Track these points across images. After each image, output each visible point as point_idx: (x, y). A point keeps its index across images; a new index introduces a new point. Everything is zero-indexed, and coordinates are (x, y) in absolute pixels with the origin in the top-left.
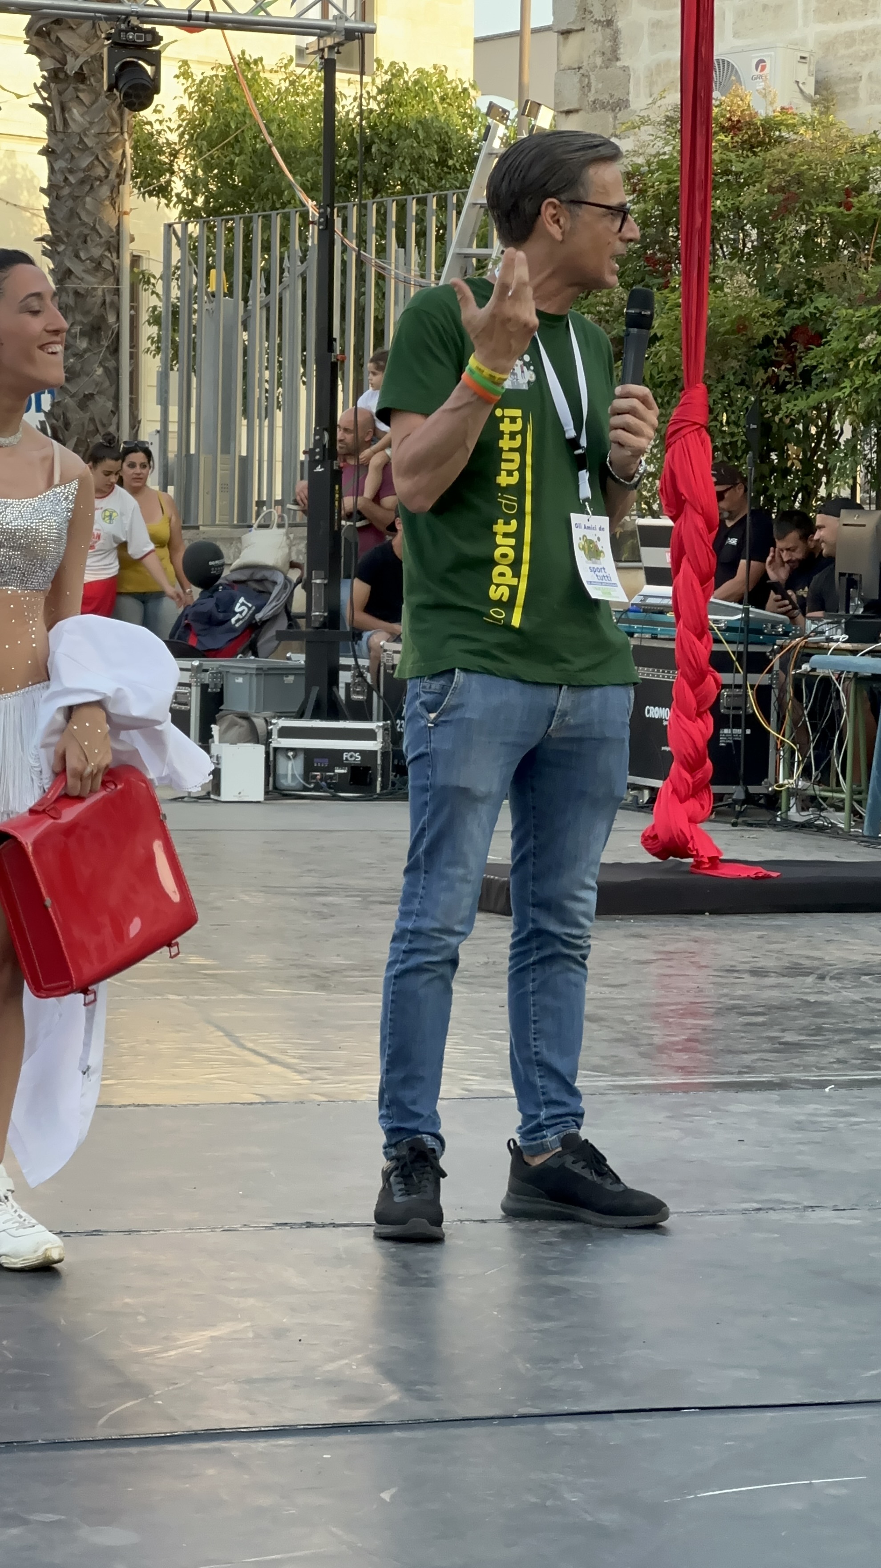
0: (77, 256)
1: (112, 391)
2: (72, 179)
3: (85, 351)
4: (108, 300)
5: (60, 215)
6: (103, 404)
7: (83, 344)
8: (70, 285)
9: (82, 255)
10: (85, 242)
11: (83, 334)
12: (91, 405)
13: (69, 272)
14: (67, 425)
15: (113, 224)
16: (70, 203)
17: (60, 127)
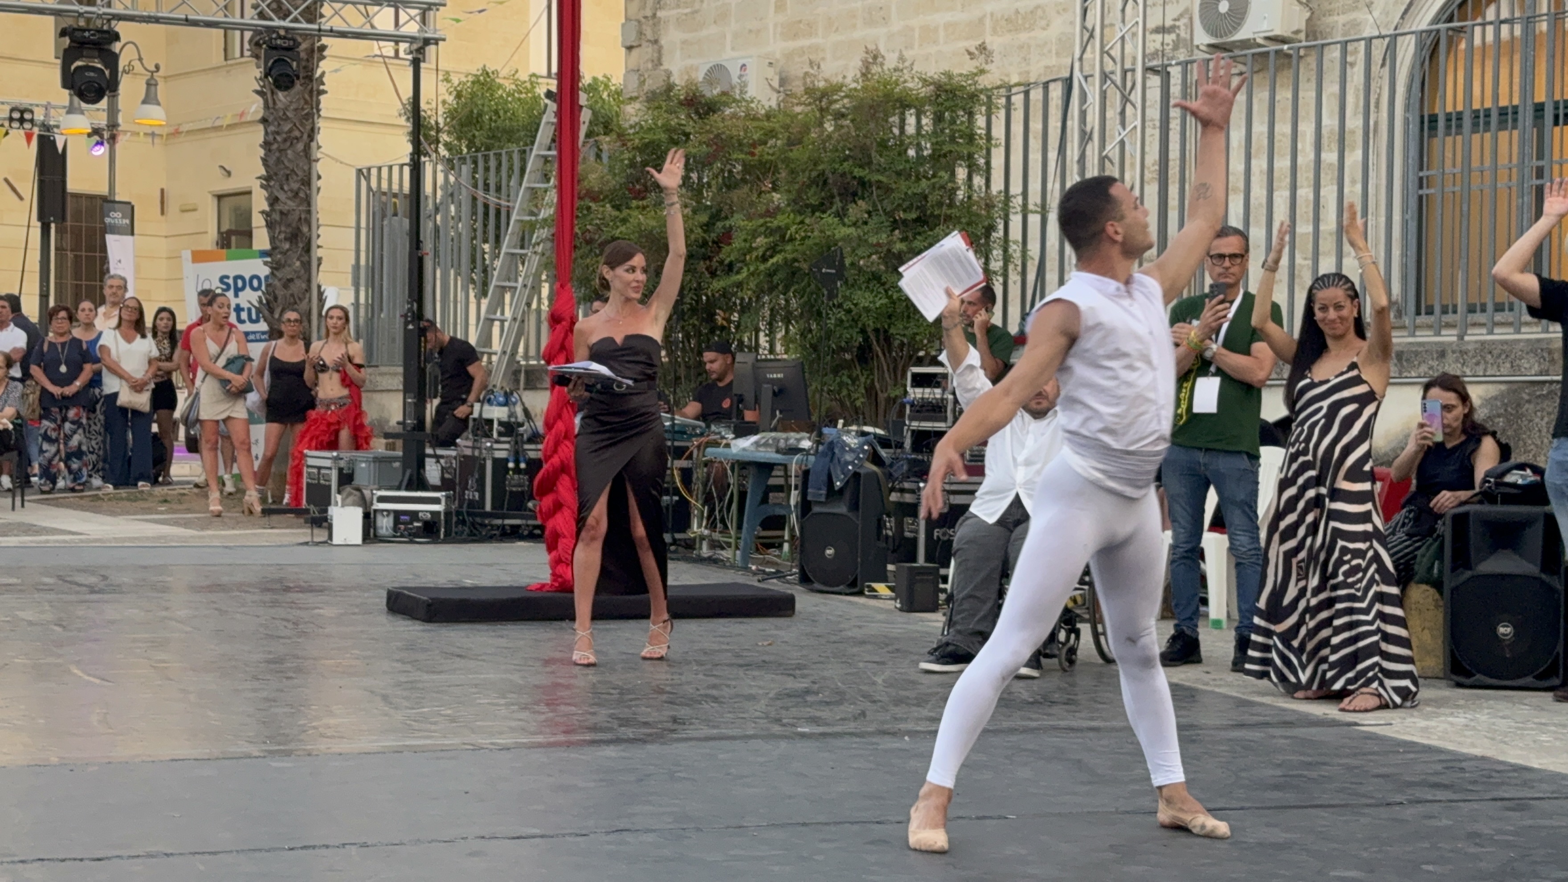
0: (282, 188)
1: (306, 276)
2: (279, 138)
3: (288, 250)
4: (303, 216)
5: (272, 161)
6: (300, 285)
7: (287, 246)
8: (278, 207)
9: (286, 188)
10: (287, 179)
11: (286, 239)
12: (291, 285)
13: (277, 199)
14: (276, 298)
15: (306, 168)
16: (277, 154)
17: (271, 105)
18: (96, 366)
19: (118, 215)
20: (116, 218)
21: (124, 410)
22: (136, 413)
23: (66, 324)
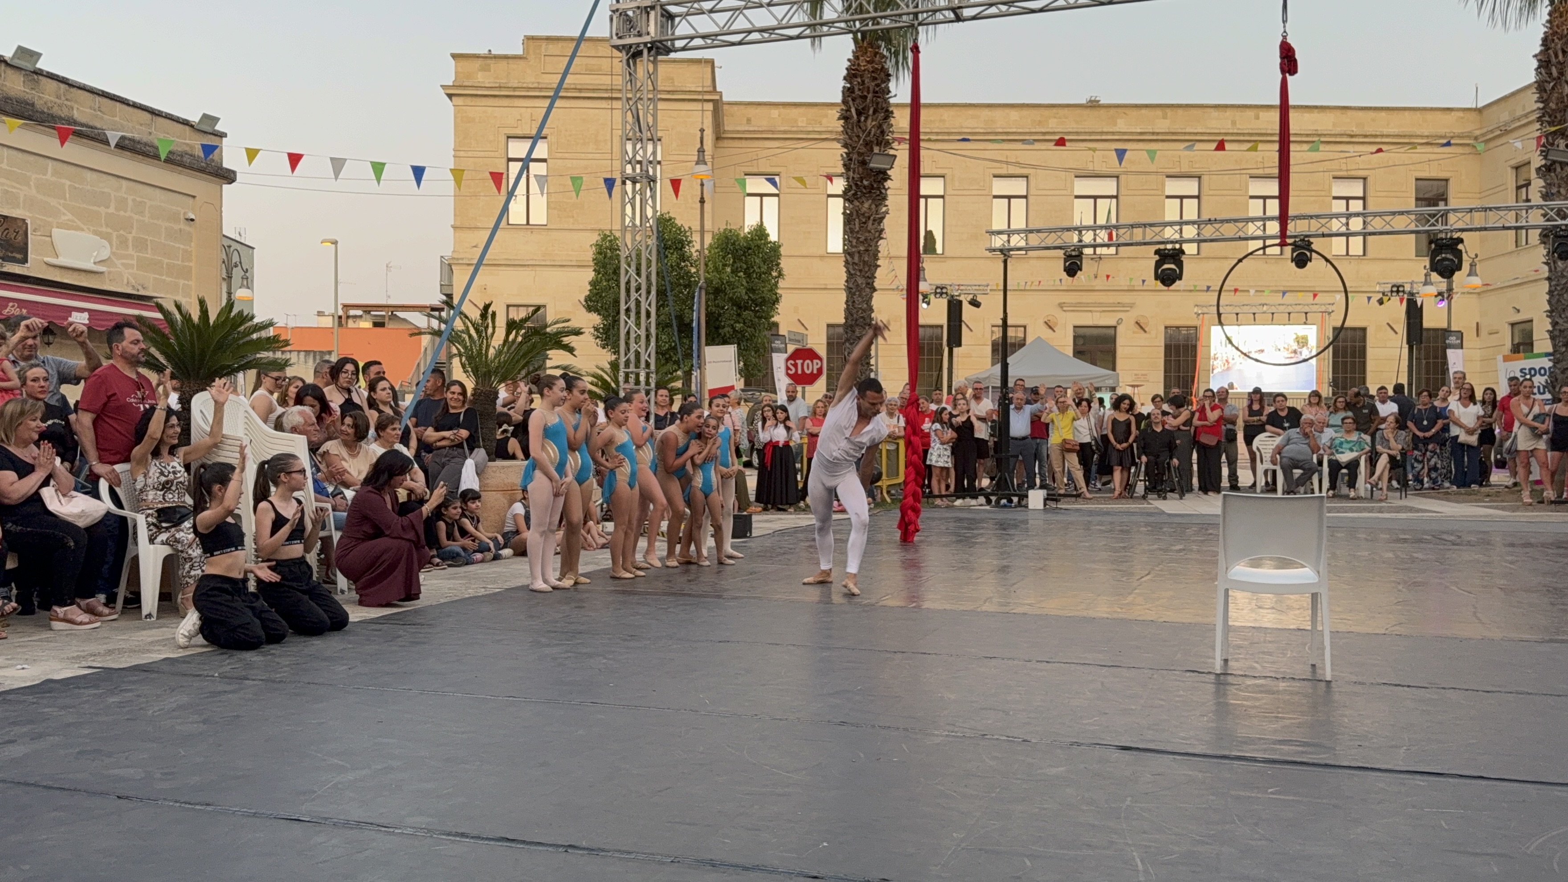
17: (1553, 269)
18: (1445, 421)
19: (1454, 338)
20: (1452, 340)
21: (1462, 445)
22: (1470, 447)
23: (1427, 399)
